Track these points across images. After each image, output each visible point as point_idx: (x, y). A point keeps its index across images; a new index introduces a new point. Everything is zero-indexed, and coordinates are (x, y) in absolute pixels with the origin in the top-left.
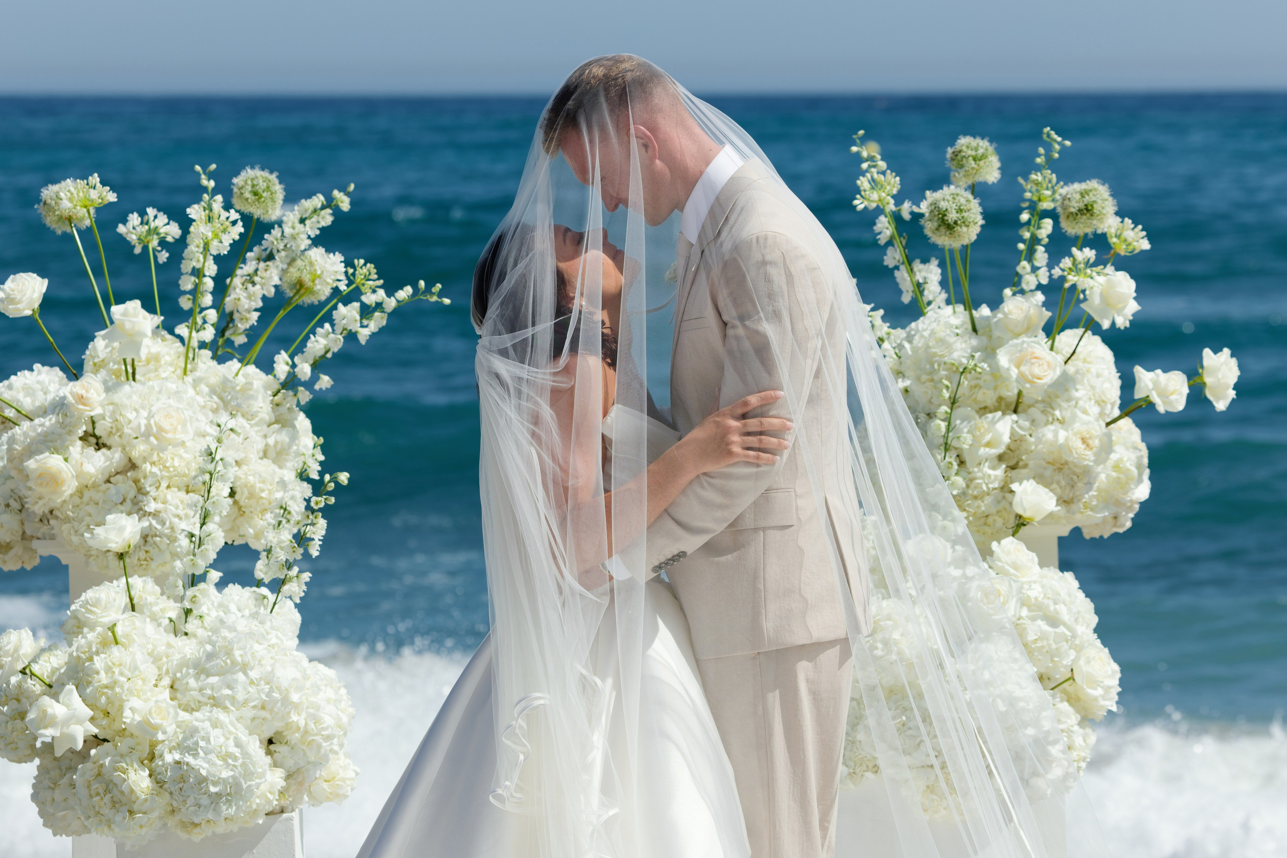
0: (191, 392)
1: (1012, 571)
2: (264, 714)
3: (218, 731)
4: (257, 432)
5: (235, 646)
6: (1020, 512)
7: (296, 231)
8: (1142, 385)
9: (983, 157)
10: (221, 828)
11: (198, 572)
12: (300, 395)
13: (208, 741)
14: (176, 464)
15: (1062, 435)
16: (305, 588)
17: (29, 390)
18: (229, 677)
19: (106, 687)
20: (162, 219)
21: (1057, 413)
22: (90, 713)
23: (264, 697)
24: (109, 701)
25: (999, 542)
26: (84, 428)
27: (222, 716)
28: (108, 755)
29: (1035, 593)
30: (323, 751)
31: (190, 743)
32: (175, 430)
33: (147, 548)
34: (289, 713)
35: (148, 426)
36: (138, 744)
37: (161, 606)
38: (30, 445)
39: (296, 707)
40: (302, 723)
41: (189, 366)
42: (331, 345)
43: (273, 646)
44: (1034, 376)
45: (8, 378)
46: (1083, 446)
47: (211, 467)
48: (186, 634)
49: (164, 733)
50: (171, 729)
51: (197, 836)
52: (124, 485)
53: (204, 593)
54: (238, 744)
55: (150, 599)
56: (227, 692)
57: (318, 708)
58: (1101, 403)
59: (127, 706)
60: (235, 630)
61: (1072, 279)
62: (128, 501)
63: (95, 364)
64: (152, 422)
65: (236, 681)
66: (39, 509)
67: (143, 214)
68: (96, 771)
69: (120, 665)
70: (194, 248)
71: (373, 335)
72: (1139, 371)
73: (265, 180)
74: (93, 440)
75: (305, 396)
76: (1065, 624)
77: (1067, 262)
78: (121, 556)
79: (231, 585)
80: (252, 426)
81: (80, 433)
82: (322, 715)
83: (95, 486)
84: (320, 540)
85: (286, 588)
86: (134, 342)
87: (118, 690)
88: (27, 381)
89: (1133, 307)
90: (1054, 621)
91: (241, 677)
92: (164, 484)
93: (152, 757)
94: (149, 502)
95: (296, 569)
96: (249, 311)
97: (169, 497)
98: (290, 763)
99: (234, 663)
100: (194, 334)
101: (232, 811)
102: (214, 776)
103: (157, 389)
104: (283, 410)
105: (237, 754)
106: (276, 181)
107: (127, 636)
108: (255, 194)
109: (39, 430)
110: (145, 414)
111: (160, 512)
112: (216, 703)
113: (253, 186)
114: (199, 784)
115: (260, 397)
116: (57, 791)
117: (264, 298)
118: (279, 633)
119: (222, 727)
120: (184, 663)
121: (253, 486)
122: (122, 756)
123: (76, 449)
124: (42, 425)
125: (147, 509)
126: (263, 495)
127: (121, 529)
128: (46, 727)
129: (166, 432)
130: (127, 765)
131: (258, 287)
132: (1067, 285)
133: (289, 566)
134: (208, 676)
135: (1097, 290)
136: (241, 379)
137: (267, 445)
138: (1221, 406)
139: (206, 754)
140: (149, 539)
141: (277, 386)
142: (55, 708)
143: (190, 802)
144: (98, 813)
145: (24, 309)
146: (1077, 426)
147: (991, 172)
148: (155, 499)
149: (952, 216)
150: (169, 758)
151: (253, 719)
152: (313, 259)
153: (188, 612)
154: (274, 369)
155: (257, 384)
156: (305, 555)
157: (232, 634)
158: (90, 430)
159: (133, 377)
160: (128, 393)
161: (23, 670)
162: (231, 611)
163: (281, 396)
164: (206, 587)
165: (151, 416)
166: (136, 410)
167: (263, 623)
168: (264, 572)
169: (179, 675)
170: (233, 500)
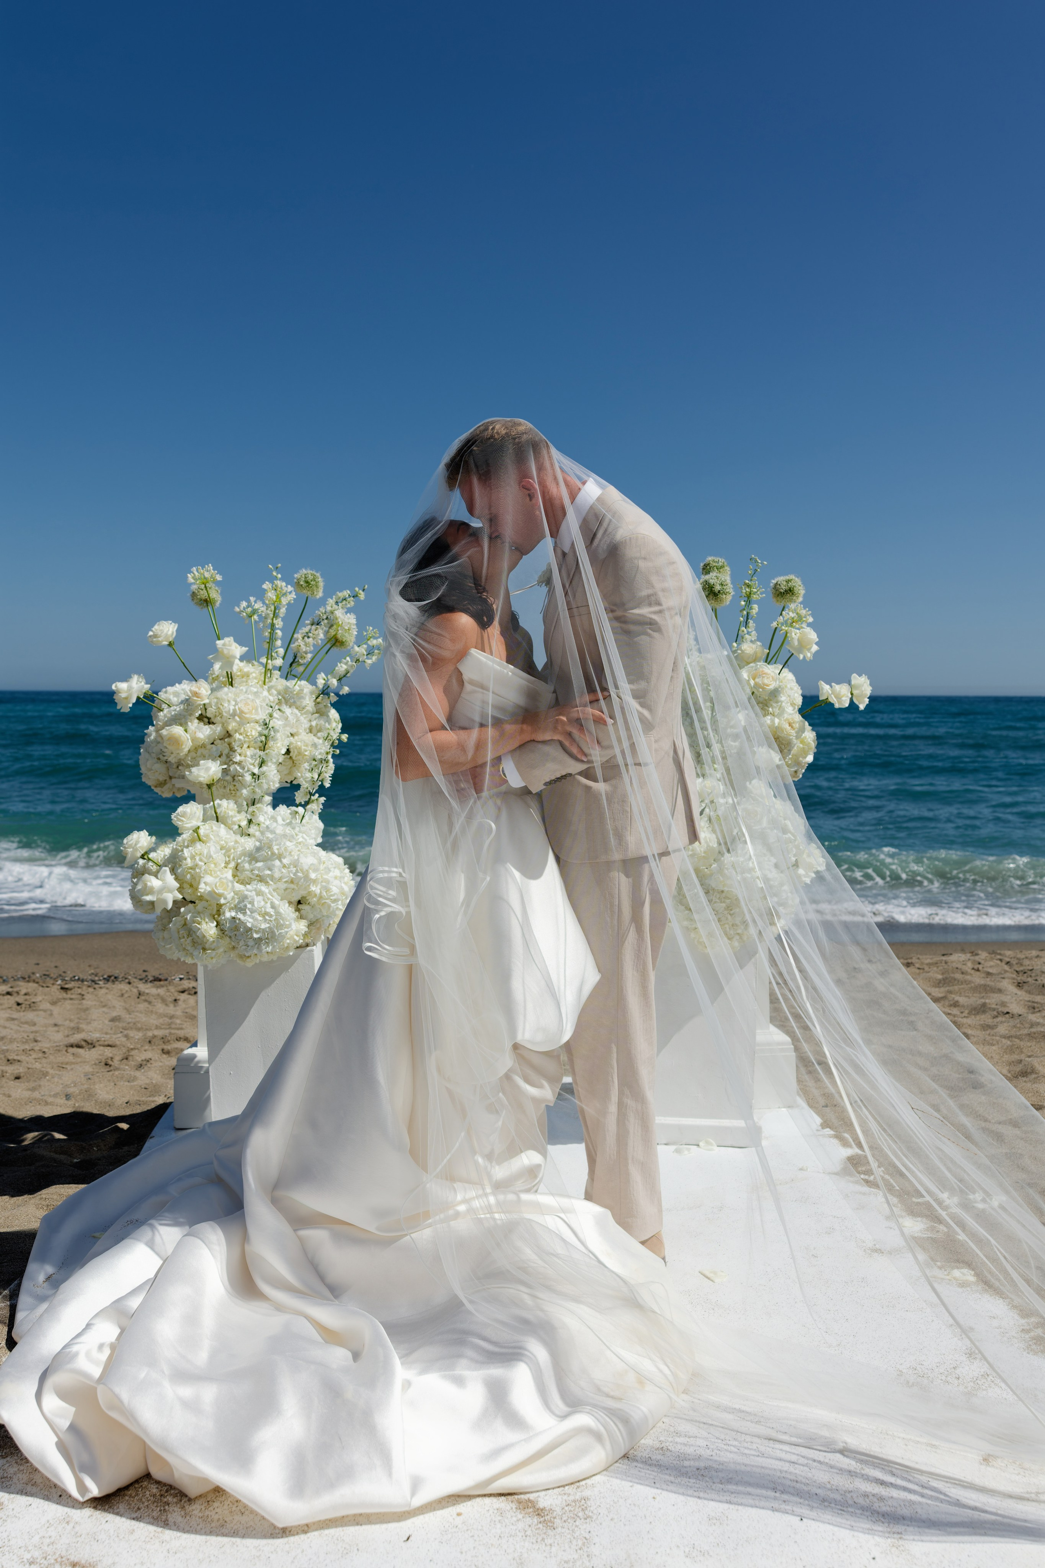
0: (265, 693)
1: (760, 799)
2: (292, 886)
3: (260, 898)
4: (305, 718)
5: (274, 843)
7: (333, 609)
8: (824, 691)
9: (722, 567)
10: (265, 958)
11: (257, 796)
12: (331, 698)
13: (253, 905)
14: (253, 734)
15: (777, 721)
16: (321, 807)
17: (176, 694)
18: (269, 863)
19: (191, 868)
21: (770, 709)
22: (178, 885)
23: (292, 875)
24: (193, 877)
25: (750, 783)
26: (200, 712)
27: (264, 888)
28: (190, 912)
30: (331, 909)
31: (242, 905)
32: (251, 712)
33: (234, 783)
34: (309, 885)
35: (234, 710)
36: (210, 905)
37: (239, 818)
38: (167, 721)
39: (315, 881)
40: (318, 891)
41: (267, 680)
42: (349, 668)
43: (300, 843)
44: (764, 684)
46: (790, 728)
47: (266, 732)
48: (249, 835)
49: (225, 898)
50: (230, 896)
51: (249, 964)
52: (222, 747)
53: (259, 809)
54: (273, 907)
55: (231, 813)
56: (269, 872)
57: (328, 882)
58: (793, 704)
59: (203, 880)
60: (275, 833)
62: (223, 756)
63: (213, 678)
64: (237, 707)
65: (274, 865)
66: (175, 760)
67: (248, 601)
68: (183, 922)
69: (200, 854)
71: (373, 664)
73: (312, 574)
74: (206, 720)
75: (334, 698)
76: (790, 832)
78: (209, 786)
79: (281, 805)
80: (302, 714)
81: (197, 715)
82: (331, 887)
83: (203, 746)
84: (330, 777)
85: (308, 807)
86: (231, 662)
87: (198, 870)
88: (176, 689)
89: (815, 648)
91: (277, 863)
92: (245, 746)
93: (218, 914)
94: (236, 756)
95: (317, 795)
96: (306, 653)
97: (248, 754)
98: (311, 916)
99: (273, 854)
100: (269, 661)
101: (269, 949)
102: (256, 927)
103: (244, 690)
104: (321, 706)
105: (272, 913)
106: (320, 577)
107: (207, 836)
108: (307, 582)
109: (173, 713)
110: (233, 703)
111: (241, 762)
112: (261, 879)
113: (306, 578)
114: (247, 932)
115: (307, 698)
116: (166, 932)
117: (314, 645)
118: (304, 835)
119: (262, 895)
120: (244, 853)
121: (300, 748)
122: (199, 913)
123: (194, 724)
125: (234, 760)
126: (306, 753)
127: (208, 769)
128: (147, 895)
129: (245, 714)
130: (201, 919)
131: (311, 639)
132: (782, 632)
133: (311, 794)
134: (257, 862)
135: (796, 637)
136: (297, 688)
137: (311, 726)
138: (862, 707)
139: (251, 913)
140: (236, 778)
141: (317, 693)
142: (155, 883)
143: (242, 943)
144: (184, 949)
145: (162, 641)
146: (786, 716)
148: (240, 755)
150: (229, 914)
151: (286, 890)
152: (338, 616)
153: (250, 822)
154: (316, 682)
155: (306, 691)
156: (322, 786)
157: (274, 835)
158: (204, 714)
159: (231, 684)
160: (226, 692)
161: (142, 857)
162: (276, 822)
163: (320, 698)
164: (262, 806)
165: (236, 704)
166: (229, 701)
167: (294, 828)
168: (300, 797)
169: (239, 861)
170: (289, 756)
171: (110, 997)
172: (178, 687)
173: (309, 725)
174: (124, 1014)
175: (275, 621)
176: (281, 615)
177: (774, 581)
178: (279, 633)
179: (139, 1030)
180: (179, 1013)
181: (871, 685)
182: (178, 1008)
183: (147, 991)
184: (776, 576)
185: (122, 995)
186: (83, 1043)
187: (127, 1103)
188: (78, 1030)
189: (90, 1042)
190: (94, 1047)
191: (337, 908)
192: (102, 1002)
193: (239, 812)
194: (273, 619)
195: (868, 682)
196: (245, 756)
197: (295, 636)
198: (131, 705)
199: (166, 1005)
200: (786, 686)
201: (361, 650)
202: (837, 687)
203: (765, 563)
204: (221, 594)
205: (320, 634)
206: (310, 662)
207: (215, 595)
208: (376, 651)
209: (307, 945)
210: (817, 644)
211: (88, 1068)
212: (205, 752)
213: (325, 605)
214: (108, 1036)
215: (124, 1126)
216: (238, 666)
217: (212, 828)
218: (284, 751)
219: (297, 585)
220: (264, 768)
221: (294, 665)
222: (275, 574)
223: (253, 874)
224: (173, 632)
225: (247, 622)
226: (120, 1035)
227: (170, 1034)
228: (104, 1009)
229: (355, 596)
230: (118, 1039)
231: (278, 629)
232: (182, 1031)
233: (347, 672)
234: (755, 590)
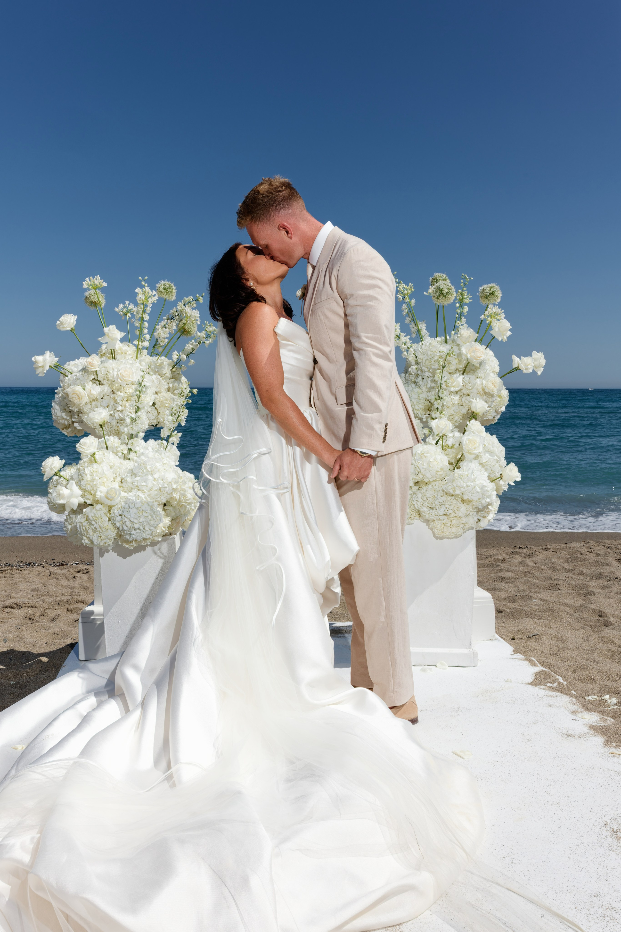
0: (138, 364)
1: (478, 433)
2: (160, 493)
4: (165, 382)
5: (148, 464)
6: (474, 410)
7: (182, 309)
8: (516, 362)
11: (134, 433)
12: (182, 368)
13: (134, 505)
14: (130, 392)
15: (484, 382)
16: (179, 440)
17: (76, 366)
18: (145, 477)
19: (91, 481)
22: (80, 492)
23: (160, 486)
24: (92, 487)
26: (93, 377)
28: (91, 511)
30: (187, 509)
32: (129, 376)
34: (172, 493)
35: (118, 375)
36: (104, 507)
37: (121, 448)
38: (70, 383)
39: (176, 490)
40: (178, 497)
41: (138, 356)
42: (194, 347)
43: (165, 464)
44: (476, 357)
45: (69, 362)
46: (493, 386)
47: (140, 389)
48: (129, 459)
49: (115, 501)
50: (118, 500)
52: (109, 400)
53: (136, 442)
55: (117, 445)
56: (144, 484)
57: (185, 491)
58: (493, 372)
59: (99, 489)
60: (148, 457)
62: (110, 406)
63: (101, 355)
64: (119, 373)
65: (148, 479)
66: (76, 410)
67: (124, 303)
68: (85, 519)
69: (96, 472)
71: (210, 344)
73: (168, 284)
74: (98, 383)
75: (184, 368)
78: (101, 426)
79: (150, 440)
80: (163, 379)
81: (91, 379)
82: (187, 494)
83: (96, 400)
84: (185, 418)
85: (170, 440)
87: (95, 483)
88: (76, 362)
89: (509, 333)
91: (150, 477)
92: (125, 399)
93: (110, 512)
94: (119, 406)
95: (176, 432)
96: (164, 338)
97: (127, 405)
98: (174, 514)
99: (147, 471)
100: (140, 343)
103: (124, 362)
104: (176, 373)
106: (174, 286)
107: (101, 459)
108: (165, 289)
109: (75, 378)
110: (116, 370)
111: (123, 410)
112: (139, 488)
113: (164, 286)
115: (166, 368)
117: (170, 333)
118: (168, 458)
120: (126, 471)
121: (162, 402)
122: (96, 512)
123: (89, 385)
124: (76, 375)
125: (118, 409)
126: (167, 405)
127: (100, 413)
128: (60, 500)
129: (125, 377)
131: (167, 329)
132: (488, 322)
133: (172, 431)
134: (136, 477)
135: (497, 326)
136: (159, 361)
138: (539, 373)
140: (119, 421)
141: (173, 364)
142: (65, 491)
145: (66, 328)
146: (490, 378)
148: (121, 406)
150: (117, 513)
151: (156, 496)
152: (187, 311)
153: (130, 450)
154: (172, 357)
155: (165, 363)
156: (179, 425)
157: (147, 459)
158: (96, 378)
159: (114, 358)
160: (111, 363)
161: (56, 474)
162: (148, 450)
163: (175, 368)
164: (138, 439)
165: (119, 370)
166: (113, 369)
167: (161, 454)
168: (164, 433)
169: (123, 477)
170: (154, 407)
171: (31, 575)
172: (77, 361)
173: (168, 386)
174: (40, 586)
175: (143, 316)
176: (148, 312)
177: (481, 288)
178: (146, 324)
179: (51, 596)
180: (77, 585)
181: (545, 358)
182: (76, 582)
183: (55, 572)
184: (483, 285)
185: (39, 574)
186: (14, 605)
187: (46, 644)
188: (10, 597)
189: (19, 604)
190: (22, 607)
191: (191, 509)
192: (26, 579)
193: (122, 444)
194: (142, 314)
195: (543, 356)
196: (125, 407)
197: (157, 327)
198: (45, 372)
199: (68, 580)
200: (489, 359)
201: (203, 334)
202: (525, 359)
203: (472, 278)
204: (106, 298)
205: (174, 326)
206: (167, 345)
207: (102, 299)
208: (212, 335)
209: (171, 534)
210: (510, 330)
211: (18, 622)
212: (99, 404)
213: (176, 306)
214: (31, 601)
215: (45, 659)
216: (119, 346)
217: (104, 454)
218: (151, 404)
219: (158, 291)
220: (139, 413)
221: (156, 347)
222: (143, 283)
223: (133, 485)
224: (74, 321)
225: (123, 318)
226: (38, 600)
227: (72, 598)
228: (27, 583)
229: (197, 300)
230: (37, 602)
231: (146, 321)
232: (80, 597)
233: (193, 350)
234: (465, 296)
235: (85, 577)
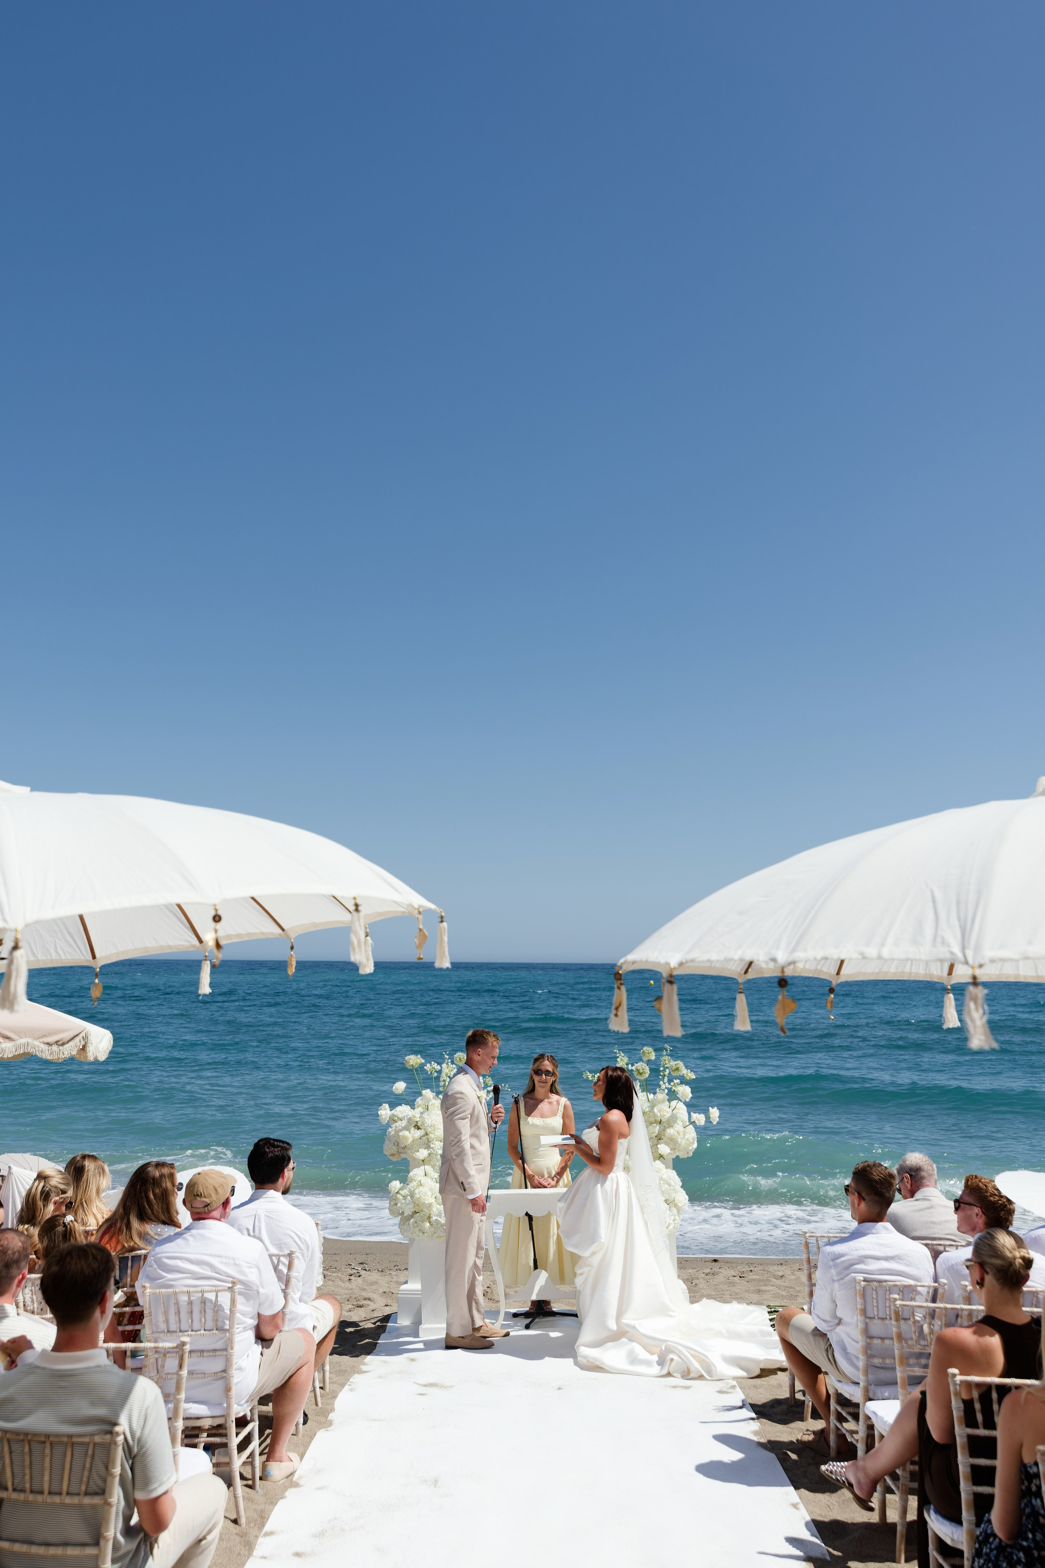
1: (659, 1171)
6: (662, 1152)
15: (673, 1131)
19: (418, 1198)
20: (436, 1064)
21: (672, 1125)
29: (665, 1176)
36: (426, 1214)
44: (666, 1113)
46: (680, 1134)
58: (684, 1122)
61: (674, 1088)
66: (402, 1146)
67: (431, 1063)
68: (415, 1221)
69: (422, 1192)
70: (443, 1074)
72: (692, 1113)
74: (417, 1127)
77: (672, 1084)
81: (414, 1124)
83: (418, 1140)
86: (428, 1100)
88: (401, 1110)
89: (691, 1095)
90: (669, 1185)
93: (429, 1217)
94: (431, 1145)
103: (431, 1113)
110: (428, 1120)
116: (405, 1226)
123: (413, 1130)
127: (423, 1153)
135: (681, 1091)
138: (715, 1123)
140: (430, 1155)
145: (401, 1090)
146: (677, 1128)
147: (653, 1056)
149: (641, 1071)
161: (396, 1192)
224: (403, 1086)
235: (360, 1280)
